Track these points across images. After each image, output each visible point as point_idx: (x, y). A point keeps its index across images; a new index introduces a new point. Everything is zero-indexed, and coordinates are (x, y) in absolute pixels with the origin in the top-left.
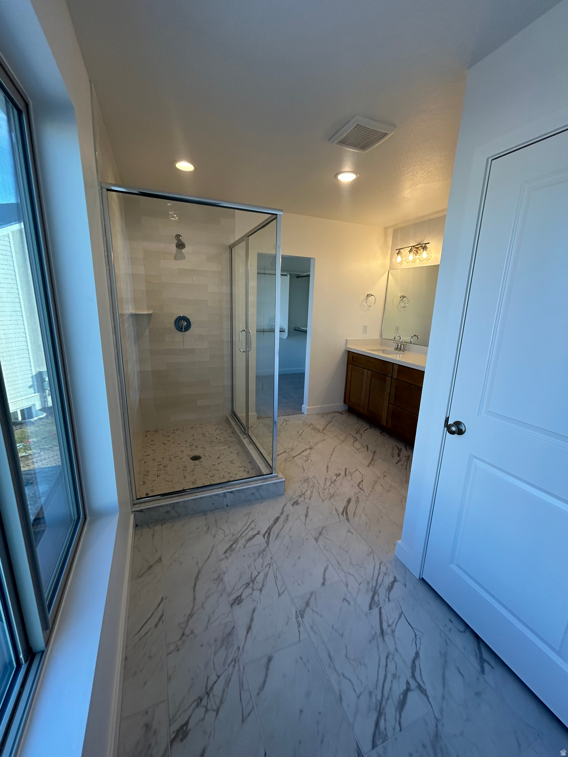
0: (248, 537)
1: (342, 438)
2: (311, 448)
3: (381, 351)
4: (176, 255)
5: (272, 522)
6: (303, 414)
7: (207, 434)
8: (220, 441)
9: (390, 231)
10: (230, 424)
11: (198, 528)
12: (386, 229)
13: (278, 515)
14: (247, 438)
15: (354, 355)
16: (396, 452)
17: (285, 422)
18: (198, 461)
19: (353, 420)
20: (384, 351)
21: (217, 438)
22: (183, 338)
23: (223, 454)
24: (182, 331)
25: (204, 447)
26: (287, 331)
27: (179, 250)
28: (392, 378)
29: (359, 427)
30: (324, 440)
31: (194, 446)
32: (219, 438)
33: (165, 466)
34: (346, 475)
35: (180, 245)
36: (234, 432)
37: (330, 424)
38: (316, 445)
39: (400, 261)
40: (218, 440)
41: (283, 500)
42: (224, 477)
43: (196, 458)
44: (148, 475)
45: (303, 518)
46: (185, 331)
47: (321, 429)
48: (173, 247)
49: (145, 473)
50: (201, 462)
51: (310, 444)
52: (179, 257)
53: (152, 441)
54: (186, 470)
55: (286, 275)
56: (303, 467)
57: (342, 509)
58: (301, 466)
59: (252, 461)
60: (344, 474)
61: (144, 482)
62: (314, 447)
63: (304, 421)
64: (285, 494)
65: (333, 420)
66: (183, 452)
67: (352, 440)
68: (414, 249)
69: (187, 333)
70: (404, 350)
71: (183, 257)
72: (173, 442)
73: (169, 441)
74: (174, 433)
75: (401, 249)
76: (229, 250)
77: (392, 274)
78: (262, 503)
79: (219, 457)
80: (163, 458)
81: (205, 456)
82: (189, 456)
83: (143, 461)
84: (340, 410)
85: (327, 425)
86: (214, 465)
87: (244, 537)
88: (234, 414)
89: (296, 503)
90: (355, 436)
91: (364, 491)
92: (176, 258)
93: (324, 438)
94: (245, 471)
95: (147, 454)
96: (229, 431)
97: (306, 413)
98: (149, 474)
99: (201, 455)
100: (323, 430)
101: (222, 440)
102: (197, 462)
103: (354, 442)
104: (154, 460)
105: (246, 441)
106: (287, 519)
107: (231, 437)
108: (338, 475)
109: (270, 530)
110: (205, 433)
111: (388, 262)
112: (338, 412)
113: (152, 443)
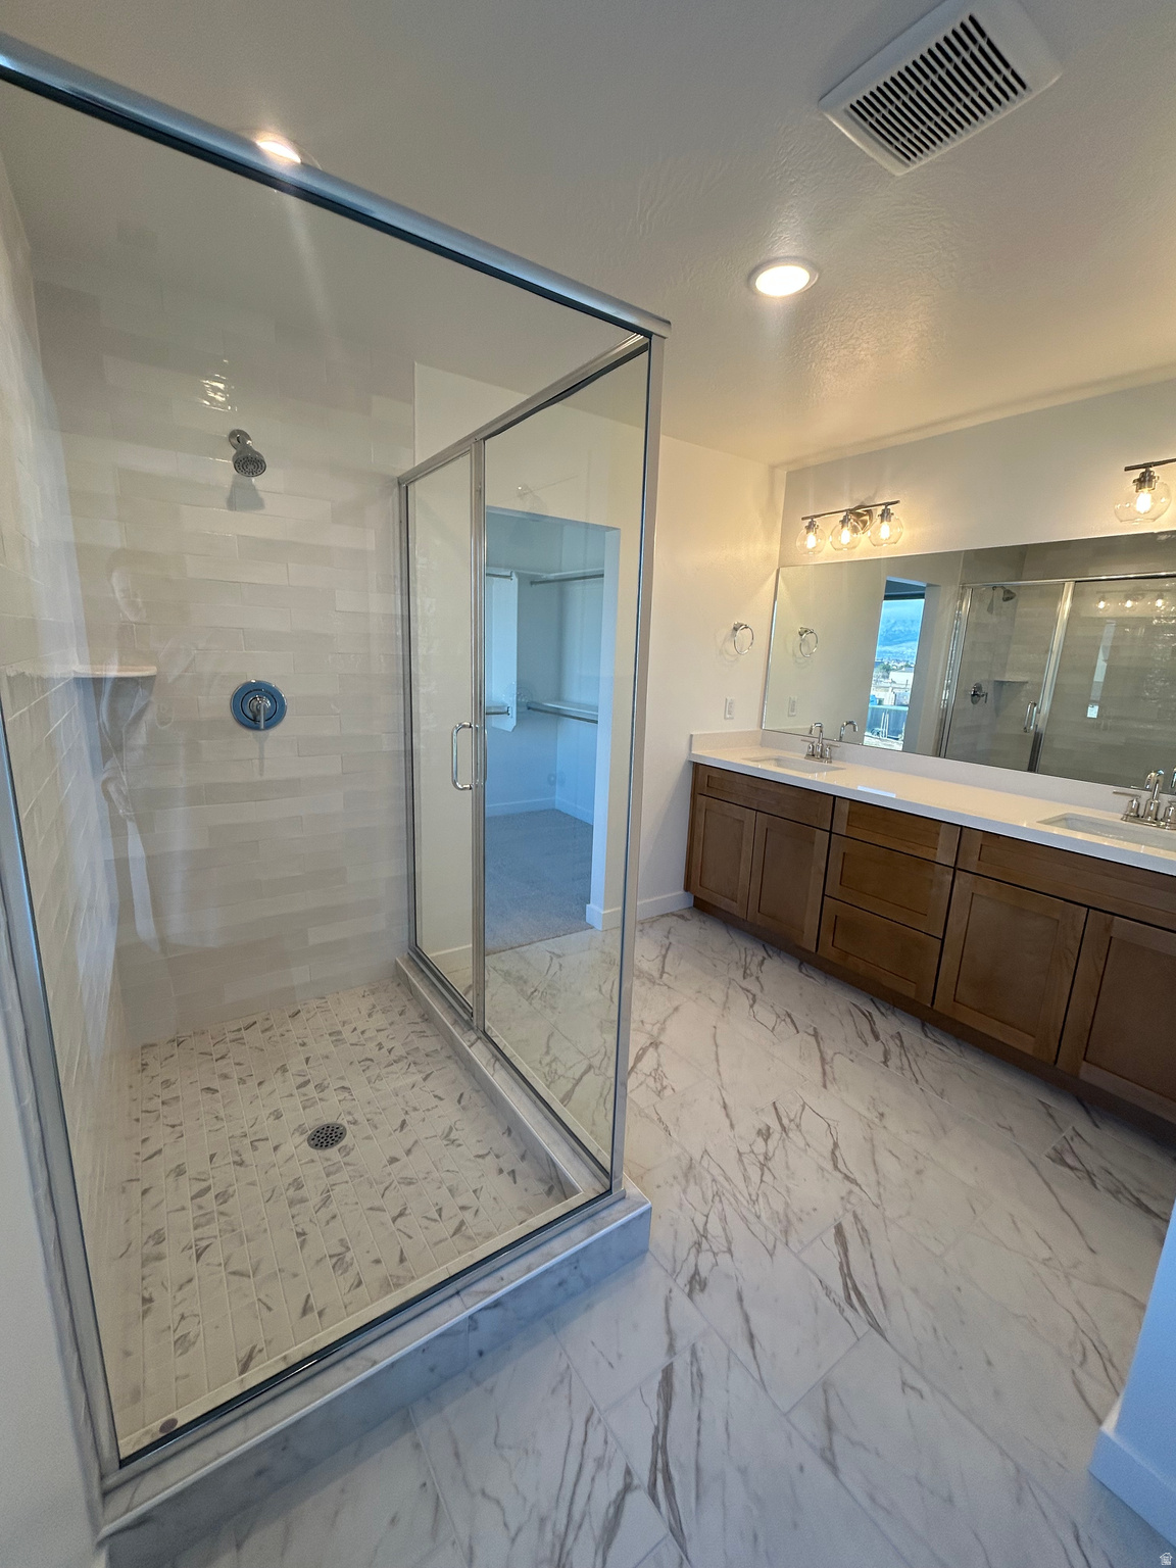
0: (596, 1522)
1: (718, 996)
2: (655, 1044)
3: (773, 762)
4: (232, 493)
5: (654, 1403)
6: (592, 928)
7: (346, 1033)
8: (393, 1057)
9: (782, 474)
10: (411, 990)
11: (393, 1521)
12: (773, 468)
13: (662, 1361)
14: (479, 1044)
15: (715, 774)
16: (865, 1027)
17: (555, 960)
18: (336, 1148)
19: (716, 937)
20: (778, 761)
21: (380, 1046)
22: (262, 749)
23: (415, 1109)
24: (258, 728)
25: (346, 1084)
26: (513, 711)
27: (243, 479)
28: (831, 832)
29: (743, 956)
30: (676, 1009)
31: (311, 1086)
32: (388, 1045)
33: (223, 1197)
34: (784, 1128)
35: (249, 463)
36: (428, 1017)
37: (670, 955)
38: (662, 1030)
39: (814, 545)
40: (384, 1050)
41: (653, 1280)
42: (440, 1211)
43: (326, 1137)
44: (159, 1257)
45: (743, 1350)
46: (267, 727)
47: (656, 974)
48: (223, 467)
49: (150, 1249)
50: (347, 1151)
51: (648, 1027)
52: (241, 501)
53: (166, 1084)
54: (303, 1200)
55: (509, 577)
56: (660, 1119)
57: (840, 1281)
58: (655, 1118)
59: (513, 1128)
60: (778, 1128)
61: (147, 1300)
62: (662, 1039)
63: (603, 952)
64: (651, 1247)
65: (672, 939)
66: (278, 1115)
67: (747, 1003)
68: (852, 517)
69: (273, 732)
70: (830, 760)
71: (255, 502)
72: (242, 1081)
73: (225, 1077)
74: (238, 1041)
75: (816, 517)
76: (396, 490)
77: (785, 579)
78: (589, 1307)
79: (404, 1123)
80: (212, 1157)
81: (355, 1123)
82: (300, 1129)
83: (137, 1188)
84: (675, 909)
85: (664, 957)
86: (393, 1160)
87: (586, 1526)
88: (418, 957)
89: (697, 1283)
90: (745, 984)
91: (857, 1184)
92: (231, 504)
93: (676, 1003)
94: (501, 1171)
95: (151, 1148)
96: (413, 1014)
97: (599, 926)
98: (164, 1247)
99: (344, 1121)
100: (661, 977)
101: (400, 1051)
102: (332, 1153)
103: (752, 1006)
104: (180, 1171)
105: (479, 1054)
106: (700, 1375)
107: (422, 1034)
108: (765, 1134)
109: (665, 1453)
110: (340, 1028)
111: (776, 548)
112: (673, 914)
113: (166, 1095)
